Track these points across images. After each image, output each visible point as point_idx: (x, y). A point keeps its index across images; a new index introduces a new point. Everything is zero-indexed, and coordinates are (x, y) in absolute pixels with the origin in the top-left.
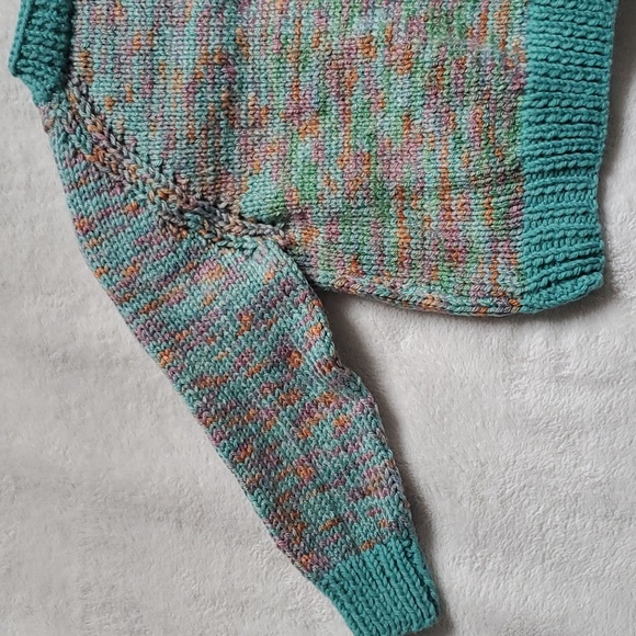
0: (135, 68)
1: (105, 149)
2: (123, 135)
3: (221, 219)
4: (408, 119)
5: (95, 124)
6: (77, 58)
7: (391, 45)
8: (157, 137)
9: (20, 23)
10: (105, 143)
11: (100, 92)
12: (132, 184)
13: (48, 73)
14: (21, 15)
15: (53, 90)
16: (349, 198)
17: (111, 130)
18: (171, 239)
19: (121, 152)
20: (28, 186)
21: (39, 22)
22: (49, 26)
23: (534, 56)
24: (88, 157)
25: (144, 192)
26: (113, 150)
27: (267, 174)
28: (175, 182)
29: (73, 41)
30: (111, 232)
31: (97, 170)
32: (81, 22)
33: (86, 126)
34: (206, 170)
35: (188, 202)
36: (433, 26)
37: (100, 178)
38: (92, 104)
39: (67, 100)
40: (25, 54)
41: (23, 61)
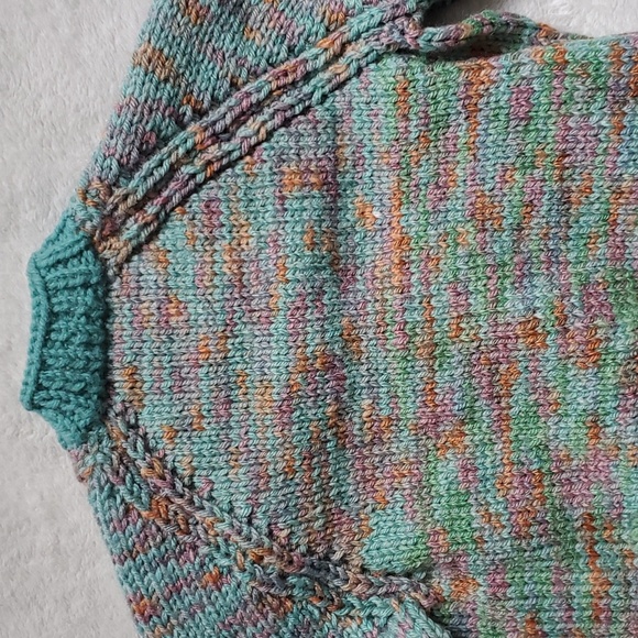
0: (203, 386)
1: (167, 498)
2: (192, 476)
3: (337, 576)
4: (595, 425)
5: (151, 467)
6: (118, 376)
7: (567, 330)
8: (241, 476)
9: (34, 340)
10: (167, 491)
11: (154, 421)
12: (208, 544)
13: (80, 405)
14: (35, 329)
15: (88, 428)
16: (519, 537)
17: (174, 471)
18: (271, 616)
19: (191, 502)
20: (57, 549)
21: (63, 337)
22: (77, 340)
24: (144, 514)
25: (227, 555)
26: (178, 501)
27: (398, 509)
28: (270, 535)
29: (111, 354)
30: (184, 614)
31: (159, 529)
32: (121, 325)
33: (138, 469)
34: (311, 513)
35: (291, 562)
36: (616, 295)
37: (163, 540)
38: (145, 437)
39: (110, 438)
40: (45, 384)
41: (43, 394)
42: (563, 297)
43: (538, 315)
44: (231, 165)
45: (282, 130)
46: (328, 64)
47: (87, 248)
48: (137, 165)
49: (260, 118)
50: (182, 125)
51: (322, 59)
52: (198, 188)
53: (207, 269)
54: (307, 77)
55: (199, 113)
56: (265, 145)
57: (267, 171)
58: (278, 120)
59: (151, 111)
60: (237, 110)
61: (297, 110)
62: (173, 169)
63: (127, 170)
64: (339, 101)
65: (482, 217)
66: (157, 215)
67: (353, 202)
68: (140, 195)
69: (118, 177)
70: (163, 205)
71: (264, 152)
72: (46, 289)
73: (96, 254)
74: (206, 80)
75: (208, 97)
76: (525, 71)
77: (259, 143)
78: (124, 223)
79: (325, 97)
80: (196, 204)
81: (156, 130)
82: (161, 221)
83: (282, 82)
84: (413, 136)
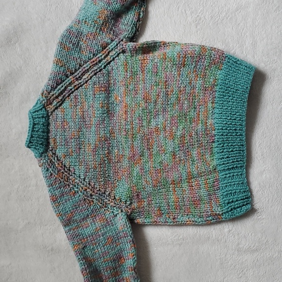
0: (73, 144)
1: (63, 173)
2: (69, 167)
3: (107, 199)
4: (174, 155)
5: (59, 164)
6: (51, 141)
7: (165, 130)
8: (83, 168)
9: (29, 130)
10: (63, 171)
11: (60, 153)
12: (73, 185)
13: (40, 147)
14: (30, 127)
15: (42, 153)
16: (154, 186)
17: (65, 166)
18: (87, 205)
19: (69, 174)
21: (37, 130)
22: (40, 130)
23: (217, 128)
24: (56, 176)
25: (77, 188)
26: (66, 173)
27: (124, 180)
28: (89, 184)
29: (49, 135)
30: (64, 201)
31: (59, 180)
32: (52, 127)
33: (55, 165)
34: (100, 180)
35: (94, 192)
36: (180, 120)
37: (61, 182)
38: (57, 157)
39: (48, 156)
40: (32, 141)
41: (31, 144)
42: (166, 121)
43: (159, 126)
44: (81, 86)
45: (94, 76)
46: (105, 57)
47: (43, 108)
48: (56, 87)
49: (88, 74)
50: (67, 77)
51: (103, 56)
52: (72, 93)
53: (75, 114)
54: (100, 61)
55: (72, 74)
56: (90, 80)
57: (90, 87)
58: (93, 74)
59: (59, 74)
60: (82, 72)
61: (98, 71)
62: (66, 88)
63: (53, 88)
64: (109, 67)
65: (146, 99)
66: (62, 99)
67: (114, 94)
68: (57, 94)
69: (51, 90)
70: (63, 97)
71: (90, 82)
72: (33, 117)
73: (46, 109)
74: (72, 65)
75: (74, 69)
76: (156, 61)
77: (88, 80)
78: (53, 101)
79: (105, 66)
80: (72, 96)
81: (61, 79)
82: (63, 101)
83: (93, 63)
84: (128, 77)
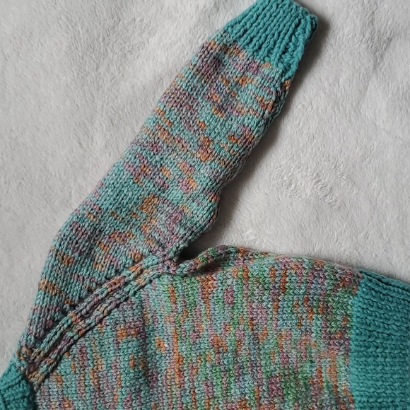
42: (259, 386)
43: (247, 398)
44: (92, 329)
45: (115, 310)
46: (135, 278)
47: (22, 379)
48: (44, 336)
49: (104, 305)
50: (65, 313)
51: (132, 276)
52: (75, 342)
53: (82, 384)
54: (126, 284)
55: (73, 307)
56: (107, 318)
57: (108, 330)
58: (112, 306)
59: (49, 310)
60: (92, 303)
61: (122, 300)
62: (62, 335)
63: (39, 339)
64: (142, 293)
65: (218, 348)
66: (56, 358)
67: (156, 338)
68: (46, 351)
69: (34, 344)
70: (59, 353)
71: (108, 321)
72: (4, 402)
73: (27, 381)
74: (76, 290)
75: (77, 298)
76: (229, 282)
77: (104, 317)
78: (40, 364)
79: (135, 293)
80: (75, 349)
81: (52, 319)
82: (58, 361)
83: (114, 287)
84: (179, 311)
